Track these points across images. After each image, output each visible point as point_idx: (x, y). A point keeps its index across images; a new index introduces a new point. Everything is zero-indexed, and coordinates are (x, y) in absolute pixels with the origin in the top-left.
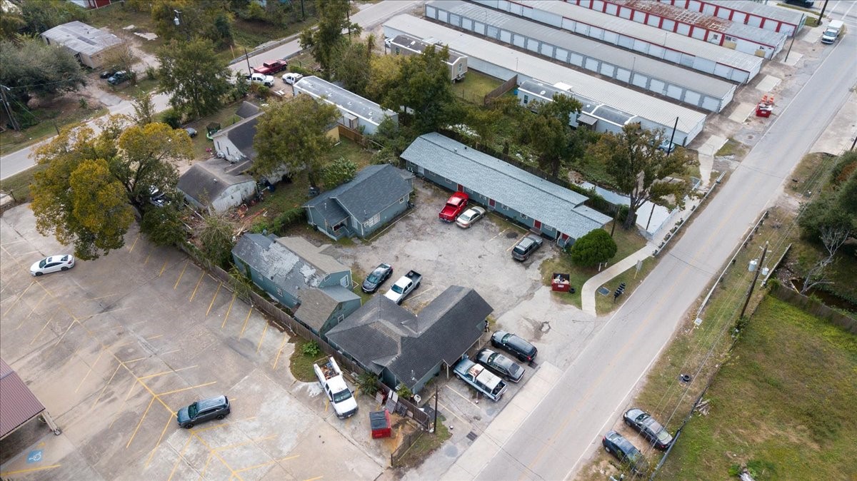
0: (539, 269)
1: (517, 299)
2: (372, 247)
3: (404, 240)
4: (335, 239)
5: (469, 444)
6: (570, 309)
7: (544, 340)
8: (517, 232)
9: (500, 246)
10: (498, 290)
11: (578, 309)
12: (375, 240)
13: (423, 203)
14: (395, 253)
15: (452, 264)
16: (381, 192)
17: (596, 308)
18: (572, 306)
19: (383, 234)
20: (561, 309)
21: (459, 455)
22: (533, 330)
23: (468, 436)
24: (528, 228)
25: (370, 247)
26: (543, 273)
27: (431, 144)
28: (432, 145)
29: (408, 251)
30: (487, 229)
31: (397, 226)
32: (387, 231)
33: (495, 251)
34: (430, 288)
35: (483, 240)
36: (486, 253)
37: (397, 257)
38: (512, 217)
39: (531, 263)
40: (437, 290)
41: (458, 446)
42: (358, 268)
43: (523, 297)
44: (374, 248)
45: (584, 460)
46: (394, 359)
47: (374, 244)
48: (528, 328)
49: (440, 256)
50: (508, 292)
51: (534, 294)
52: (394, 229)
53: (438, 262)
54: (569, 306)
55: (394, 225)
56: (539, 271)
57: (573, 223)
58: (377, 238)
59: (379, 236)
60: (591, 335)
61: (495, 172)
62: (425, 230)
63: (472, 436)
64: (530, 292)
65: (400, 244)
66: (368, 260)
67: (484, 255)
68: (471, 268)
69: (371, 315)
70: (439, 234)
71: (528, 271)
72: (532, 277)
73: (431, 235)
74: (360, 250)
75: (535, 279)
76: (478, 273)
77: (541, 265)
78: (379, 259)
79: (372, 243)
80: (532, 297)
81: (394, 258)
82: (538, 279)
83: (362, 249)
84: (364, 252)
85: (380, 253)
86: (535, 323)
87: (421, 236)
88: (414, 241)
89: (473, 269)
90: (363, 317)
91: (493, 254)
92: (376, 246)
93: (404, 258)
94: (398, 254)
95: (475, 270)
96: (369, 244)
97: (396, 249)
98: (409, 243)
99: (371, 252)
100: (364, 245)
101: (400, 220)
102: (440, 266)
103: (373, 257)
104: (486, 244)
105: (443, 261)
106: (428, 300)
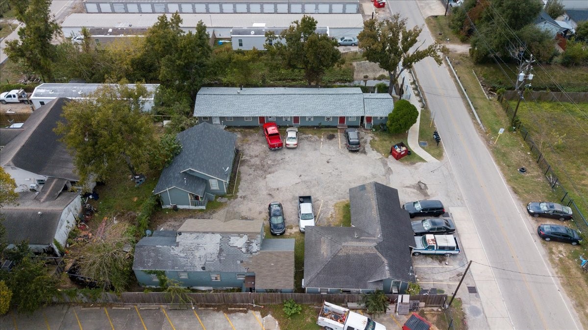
0: (373, 150)
1: (385, 177)
2: (241, 197)
3: (260, 179)
4: (204, 207)
5: (478, 296)
6: (421, 165)
7: (431, 193)
8: (331, 133)
9: (332, 148)
11: (425, 163)
12: (237, 191)
13: (242, 145)
14: (265, 193)
15: (315, 177)
16: (218, 147)
17: (433, 156)
18: (419, 163)
19: (238, 183)
20: (416, 168)
21: (482, 310)
22: (418, 192)
23: (471, 292)
24: (335, 127)
25: (239, 199)
26: (378, 151)
27: (213, 96)
28: (215, 96)
29: (273, 185)
30: (310, 141)
31: (241, 171)
32: (239, 180)
33: (334, 153)
35: (316, 149)
36: (328, 157)
37: (270, 195)
38: (318, 125)
39: (364, 149)
40: (327, 202)
41: (473, 303)
44: (244, 197)
45: (544, 256)
46: (387, 268)
47: (239, 194)
48: (414, 193)
49: (300, 176)
51: (390, 168)
52: (241, 175)
53: (305, 182)
55: (240, 173)
56: (375, 152)
57: (373, 106)
58: (238, 188)
59: (237, 186)
60: (451, 174)
61: (285, 96)
62: (267, 163)
63: (473, 290)
64: (386, 168)
65: (261, 184)
66: (250, 210)
67: (329, 160)
68: (331, 173)
69: (328, 245)
70: (281, 161)
71: (368, 155)
72: (375, 158)
73: (276, 164)
74: (234, 205)
75: (378, 158)
76: (340, 174)
77: (372, 147)
78: (258, 204)
79: (237, 194)
80: (391, 170)
81: (269, 197)
82: (381, 157)
83: (234, 204)
84: (239, 205)
85: (253, 199)
86: (414, 187)
87: (270, 170)
88: (268, 176)
89: (333, 173)
90: (322, 252)
91: (334, 156)
92: (244, 195)
93: (277, 193)
94: (267, 191)
95: (335, 173)
96: (236, 197)
97: (262, 189)
98: (267, 179)
99: (245, 202)
100: (232, 200)
101: (240, 166)
102: (309, 184)
103: (250, 205)
104: (321, 152)
105: (306, 178)
106: (330, 213)
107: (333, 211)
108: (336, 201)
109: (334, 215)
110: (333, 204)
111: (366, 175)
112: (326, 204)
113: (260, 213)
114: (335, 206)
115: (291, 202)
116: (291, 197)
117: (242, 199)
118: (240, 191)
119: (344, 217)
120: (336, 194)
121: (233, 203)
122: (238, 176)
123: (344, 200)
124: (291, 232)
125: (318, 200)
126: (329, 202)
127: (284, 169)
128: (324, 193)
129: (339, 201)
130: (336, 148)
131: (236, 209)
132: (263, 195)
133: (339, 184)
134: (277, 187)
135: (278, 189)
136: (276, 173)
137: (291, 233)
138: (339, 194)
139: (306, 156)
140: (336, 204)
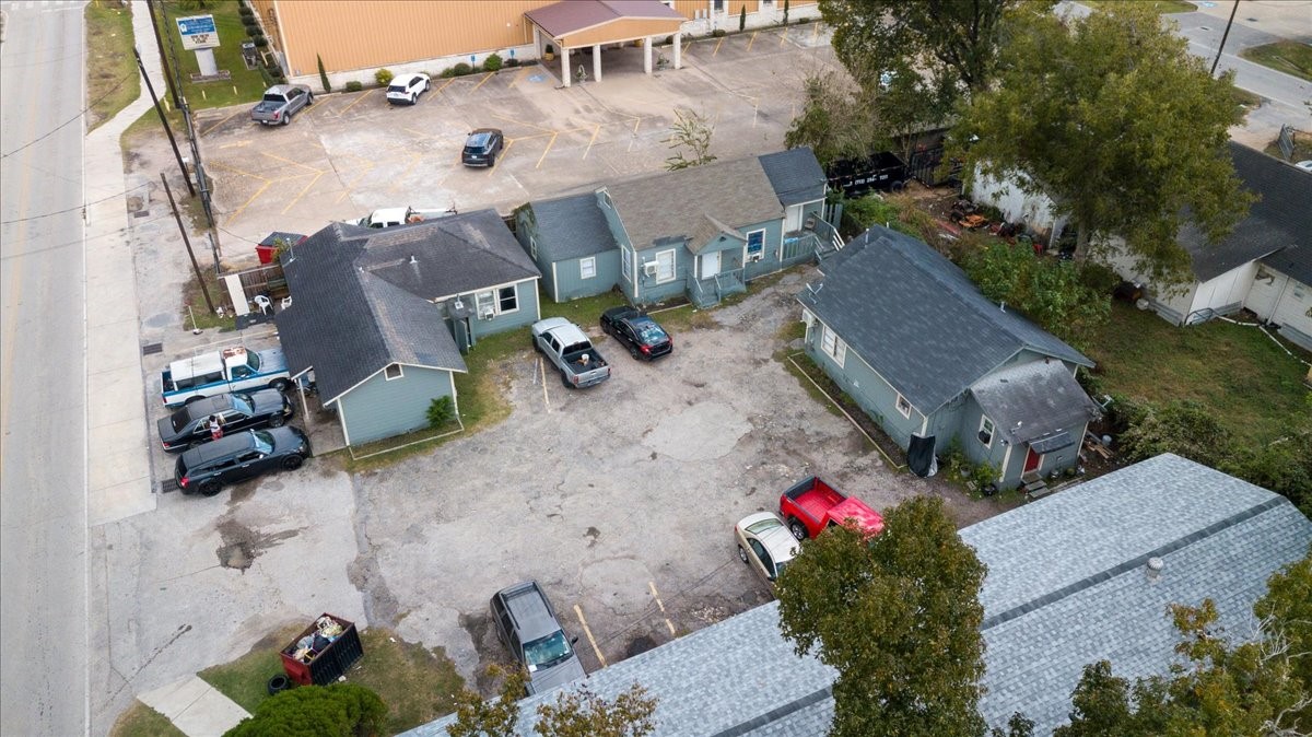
0: (440, 650)
2: (766, 361)
3: (760, 412)
6: (230, 645)
7: (208, 535)
9: (608, 599)
10: (439, 516)
11: (211, 663)
12: (789, 368)
14: (717, 386)
15: (607, 468)
17: (165, 721)
18: (235, 656)
19: (804, 383)
20: (253, 624)
21: (145, 326)
22: (254, 529)
23: (160, 345)
25: (767, 355)
26: (418, 653)
31: (833, 418)
32: (816, 396)
33: (591, 576)
34: (550, 407)
36: (600, 551)
37: (699, 385)
39: (478, 641)
40: (536, 412)
42: (700, 326)
43: (373, 559)
47: (775, 366)
48: (271, 521)
49: (654, 456)
50: (415, 534)
51: (360, 588)
53: (628, 443)
54: (245, 649)
55: (839, 414)
56: (428, 646)
58: (795, 373)
59: (801, 378)
60: (104, 642)
62: (785, 463)
63: (151, 349)
64: (372, 583)
65: (747, 402)
67: (593, 544)
68: (564, 496)
69: (471, 235)
70: (751, 483)
71: (452, 618)
72: (423, 614)
73: (755, 467)
74: (762, 341)
75: (411, 619)
76: (532, 502)
77: (448, 666)
78: (711, 359)
79: (782, 363)
80: (353, 579)
81: (701, 378)
82: (401, 628)
83: (765, 344)
84: (752, 345)
85: (732, 365)
86: (269, 541)
87: (760, 445)
88: (747, 428)
89: (556, 499)
90: (479, 232)
91: (585, 565)
92: (764, 367)
93: (686, 395)
94: (713, 390)
95: (549, 502)
96: (777, 357)
97: (732, 392)
98: (741, 418)
99: (744, 354)
100: (780, 350)
101: (856, 429)
102: (614, 442)
103: (726, 353)
104: (640, 567)
105: (631, 454)
106: (514, 390)
107: (511, 397)
108: (512, 421)
109: (503, 390)
110: (516, 412)
111: (444, 528)
112: (537, 408)
113: (689, 344)
114: (508, 411)
115: (631, 384)
116: (641, 395)
117: (757, 357)
118: (781, 371)
120: (518, 438)
121: (770, 345)
122: (825, 401)
123: (490, 430)
125: (561, 409)
126: (528, 414)
127: (720, 462)
128: (556, 431)
129: (505, 423)
130: (591, 605)
131: (750, 335)
132: (716, 380)
133: (524, 469)
134: (696, 406)
135: (690, 404)
136: (735, 442)
138: (509, 441)
139: (683, 529)
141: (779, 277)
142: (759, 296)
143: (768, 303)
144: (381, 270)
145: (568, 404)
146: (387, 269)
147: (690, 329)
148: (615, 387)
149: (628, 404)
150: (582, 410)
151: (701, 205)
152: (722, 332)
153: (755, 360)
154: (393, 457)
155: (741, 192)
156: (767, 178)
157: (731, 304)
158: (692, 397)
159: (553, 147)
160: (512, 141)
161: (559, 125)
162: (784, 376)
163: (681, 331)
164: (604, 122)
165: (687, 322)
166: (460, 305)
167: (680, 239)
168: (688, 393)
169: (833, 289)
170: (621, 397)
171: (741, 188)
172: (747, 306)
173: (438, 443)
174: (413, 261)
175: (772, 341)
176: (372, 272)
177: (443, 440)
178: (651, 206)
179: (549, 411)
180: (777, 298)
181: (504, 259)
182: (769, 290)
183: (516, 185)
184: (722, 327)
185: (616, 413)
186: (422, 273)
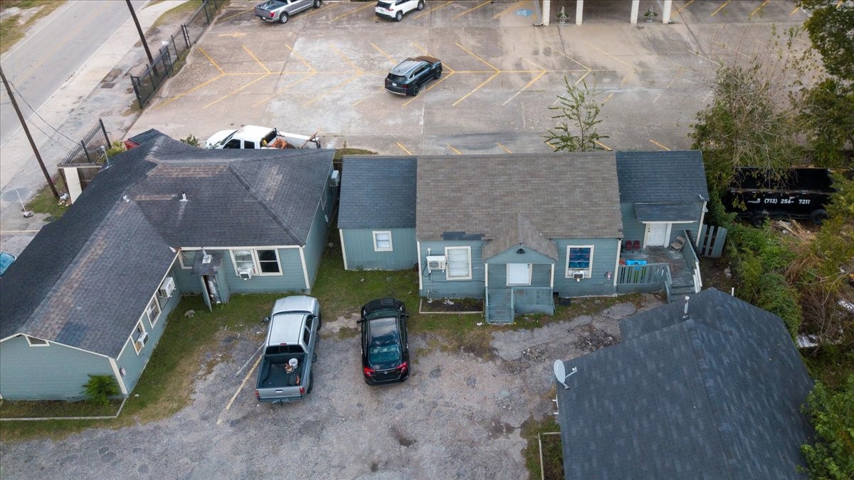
2: (510, 429)
12: (529, 453)
14: (425, 451)
25: (516, 421)
34: (225, 415)
37: (405, 442)
40: (204, 418)
42: (470, 349)
44: (498, 429)
47: (515, 444)
66: (471, 382)
69: (263, 181)
74: (525, 396)
78: (447, 404)
79: (526, 441)
81: (410, 431)
83: (526, 402)
84: (510, 398)
85: (464, 422)
90: (280, 177)
92: (502, 439)
93: (379, 452)
94: (415, 456)
96: (527, 429)
97: (434, 469)
99: (490, 409)
100: (538, 418)
103: (472, 400)
106: (211, 377)
107: (200, 385)
108: (172, 422)
109: (201, 373)
110: (187, 410)
112: (211, 411)
113: (437, 372)
114: (183, 403)
115: (332, 411)
116: (330, 434)
117: (505, 420)
118: (516, 455)
119: (172, 368)
120: (157, 451)
121: (531, 406)
123: (140, 427)
124: (346, 321)
125: (233, 423)
126: (196, 417)
128: (201, 455)
129: (163, 422)
131: (518, 382)
132: (430, 441)
134: (378, 475)
135: (374, 468)
137: (348, 317)
138: (144, 451)
140: (179, 408)
141: (608, 303)
142: (567, 325)
143: (572, 338)
144: (148, 202)
145: (245, 418)
146: (154, 203)
147: (456, 351)
148: (309, 412)
149: (306, 442)
150: (252, 432)
151: (519, 201)
152: (489, 367)
153: (498, 422)
154: (27, 430)
155: (578, 195)
156: (616, 183)
157: (527, 327)
158: (384, 458)
159: (485, 87)
160: (453, 72)
161: (508, 63)
162: (516, 464)
163: (444, 349)
164: (554, 68)
165: (460, 340)
166: (207, 260)
167: (477, 237)
168: (385, 448)
169: (596, 375)
170: (307, 428)
171: (578, 190)
172: (543, 335)
173: (81, 425)
174: (184, 199)
175: (538, 399)
176: (139, 203)
177: (87, 424)
178: (458, 190)
179: (219, 421)
180: (587, 334)
181: (275, 218)
182: (585, 319)
183: (419, 120)
184: (493, 357)
185: (283, 452)
186: (185, 215)
